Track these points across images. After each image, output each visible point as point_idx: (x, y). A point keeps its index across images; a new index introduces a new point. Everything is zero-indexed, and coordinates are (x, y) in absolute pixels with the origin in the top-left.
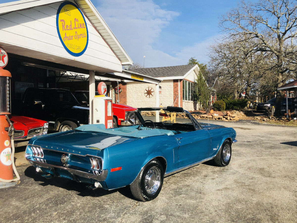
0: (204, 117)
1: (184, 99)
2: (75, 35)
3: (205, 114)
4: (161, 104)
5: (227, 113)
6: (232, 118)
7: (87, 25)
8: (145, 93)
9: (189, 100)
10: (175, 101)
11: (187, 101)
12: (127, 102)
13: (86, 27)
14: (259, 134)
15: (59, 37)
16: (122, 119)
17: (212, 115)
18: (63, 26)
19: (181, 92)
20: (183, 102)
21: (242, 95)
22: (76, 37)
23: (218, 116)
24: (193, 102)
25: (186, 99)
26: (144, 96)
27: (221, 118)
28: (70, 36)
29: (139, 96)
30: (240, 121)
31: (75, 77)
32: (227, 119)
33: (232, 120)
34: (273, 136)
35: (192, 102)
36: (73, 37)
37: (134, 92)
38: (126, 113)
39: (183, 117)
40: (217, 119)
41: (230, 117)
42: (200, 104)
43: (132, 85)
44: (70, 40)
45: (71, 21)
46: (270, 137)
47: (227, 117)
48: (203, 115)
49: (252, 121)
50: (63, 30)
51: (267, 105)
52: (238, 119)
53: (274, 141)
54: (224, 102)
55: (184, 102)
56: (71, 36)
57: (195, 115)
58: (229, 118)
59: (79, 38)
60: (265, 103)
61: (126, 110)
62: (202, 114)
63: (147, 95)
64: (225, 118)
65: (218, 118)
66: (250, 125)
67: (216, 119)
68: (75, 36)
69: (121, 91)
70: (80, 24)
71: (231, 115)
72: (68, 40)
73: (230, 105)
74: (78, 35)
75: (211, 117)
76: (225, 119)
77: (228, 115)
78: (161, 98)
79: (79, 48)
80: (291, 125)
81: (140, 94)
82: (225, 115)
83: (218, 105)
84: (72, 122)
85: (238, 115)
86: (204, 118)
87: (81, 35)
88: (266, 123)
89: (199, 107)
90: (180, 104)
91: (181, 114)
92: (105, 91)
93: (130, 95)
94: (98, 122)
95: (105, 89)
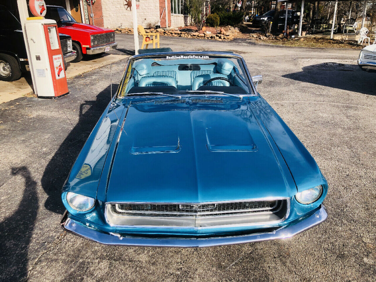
0: (195, 36)
1: (172, 12)
3: (196, 31)
4: (145, 19)
5: (220, 30)
6: (226, 37)
8: (125, 4)
9: (179, 13)
10: (162, 16)
11: (177, 14)
12: (103, 17)
14: (256, 61)
16: (88, 46)
17: (204, 34)
19: (168, 3)
20: (171, 16)
21: (238, 5)
23: (210, 34)
24: (184, 16)
25: (175, 13)
26: (124, 9)
27: (214, 37)
29: (118, 9)
30: (235, 40)
32: (220, 38)
33: (226, 39)
34: (271, 64)
35: (182, 15)
38: (92, 38)
39: (172, 35)
40: (210, 38)
41: (224, 35)
42: (192, 19)
46: (268, 66)
47: (221, 36)
48: (195, 34)
49: (247, 41)
51: (264, 18)
52: (233, 37)
53: (273, 71)
54: (218, 16)
55: (173, 16)
57: (185, 33)
58: (222, 38)
60: (262, 16)
61: (93, 34)
62: (194, 32)
63: (128, 7)
64: (218, 36)
65: (210, 36)
66: (245, 46)
67: (208, 38)
69: (94, 2)
71: (225, 32)
73: (224, 19)
75: (203, 35)
76: (218, 38)
77: (222, 33)
78: (145, 11)
80: (289, 46)
81: (119, 7)
82: (219, 33)
83: (211, 19)
84: (8, 56)
85: (233, 32)
86: (195, 37)
88: (262, 43)
89: (191, 22)
90: (168, 19)
91: (169, 31)
92: (43, 10)
93: (107, 7)
94: (38, 58)
95: (43, 7)
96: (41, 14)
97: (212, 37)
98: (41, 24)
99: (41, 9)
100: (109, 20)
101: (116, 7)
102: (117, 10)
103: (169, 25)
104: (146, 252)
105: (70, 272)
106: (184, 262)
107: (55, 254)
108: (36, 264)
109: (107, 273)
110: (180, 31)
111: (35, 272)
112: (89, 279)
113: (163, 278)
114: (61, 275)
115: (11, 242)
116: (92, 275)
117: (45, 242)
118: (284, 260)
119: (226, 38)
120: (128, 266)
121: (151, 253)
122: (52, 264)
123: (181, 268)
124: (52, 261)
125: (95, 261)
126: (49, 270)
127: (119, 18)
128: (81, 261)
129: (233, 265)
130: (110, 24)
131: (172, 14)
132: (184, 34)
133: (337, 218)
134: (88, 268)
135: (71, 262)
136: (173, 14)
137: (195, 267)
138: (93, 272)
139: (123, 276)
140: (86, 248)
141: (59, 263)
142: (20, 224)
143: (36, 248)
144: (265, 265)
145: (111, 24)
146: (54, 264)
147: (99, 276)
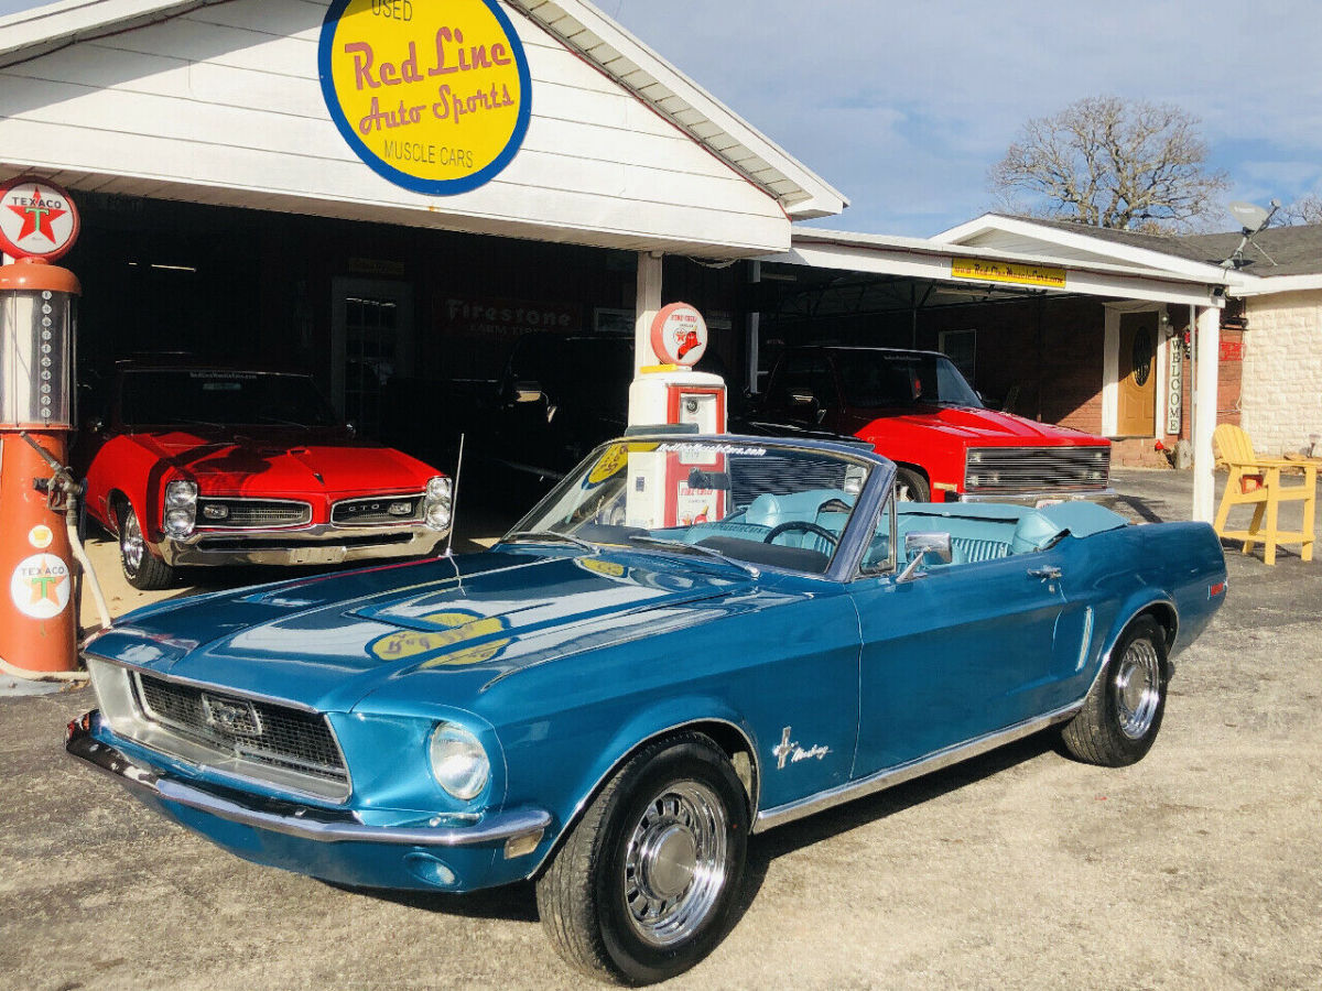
2: (439, 100)
7: (528, 50)
12: (1244, 406)
13: (513, 57)
15: (330, 118)
16: (953, 487)
18: (362, 72)
22: (441, 110)
28: (402, 111)
36: (421, 112)
37: (1284, 350)
38: (973, 458)
43: (1272, 312)
44: (402, 127)
45: (412, 45)
50: (360, 86)
56: (408, 107)
59: (463, 112)
68: (435, 106)
70: (474, 49)
72: (389, 126)
74: (457, 101)
79: (460, 156)
87: (480, 95)
93: (1262, 366)
94: (640, 485)
96: (680, 356)
100: (1265, 418)
101: (1303, 367)
102: (1307, 377)
127: (1308, 412)
130: (1269, 437)
145: (1273, 434)
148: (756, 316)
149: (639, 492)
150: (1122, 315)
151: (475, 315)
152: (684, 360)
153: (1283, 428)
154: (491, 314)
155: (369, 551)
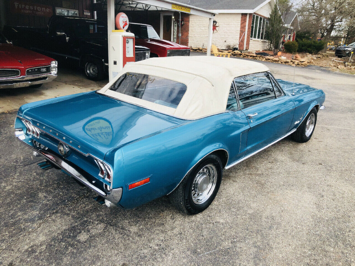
0: (269, 59)
3: (273, 56)
4: (225, 41)
5: (296, 56)
9: (258, 38)
10: (241, 39)
11: (256, 39)
12: (189, 37)
17: (279, 57)
19: (249, 28)
20: (250, 40)
23: (285, 59)
25: (255, 37)
27: (288, 62)
31: (136, 6)
35: (262, 40)
38: (168, 52)
39: (248, 57)
40: (283, 63)
41: (299, 61)
42: (271, 44)
47: (295, 62)
51: (348, 49)
54: (297, 43)
55: (252, 40)
61: (170, 49)
62: (269, 56)
66: (317, 73)
69: (184, 24)
71: (300, 59)
75: (278, 59)
76: (292, 63)
77: (297, 59)
78: (226, 34)
82: (294, 59)
83: (290, 46)
85: (309, 59)
86: (269, 61)
90: (247, 43)
91: (245, 53)
92: (126, 24)
93: (193, 29)
94: (115, 63)
95: (126, 23)
96: (123, 28)
97: (286, 62)
98: (121, 35)
99: (124, 24)
100: (193, 40)
103: (246, 48)
104: (138, 225)
105: (73, 225)
106: (165, 241)
107: (69, 210)
108: (53, 213)
109: (100, 233)
110: (256, 54)
111: (50, 219)
112: (85, 233)
113: (142, 248)
114: (66, 226)
115: (43, 194)
116: (89, 231)
117: (66, 200)
118: (258, 261)
119: (300, 64)
120: (118, 232)
121: (141, 227)
122: (64, 216)
123: (160, 245)
124: (65, 214)
125: (96, 222)
126: (60, 220)
128: (85, 219)
129: (207, 254)
130: (194, 44)
131: (251, 38)
132: (259, 57)
133: (334, 239)
134: (88, 226)
135: (78, 218)
136: (253, 39)
137: (172, 247)
138: (90, 230)
139: (111, 238)
140: (94, 211)
141: (69, 217)
142: (55, 183)
143: (59, 202)
144: (237, 261)
146: (65, 217)
147: (94, 234)
148: (95, 12)
149: (115, 65)
150: (164, 16)
151: (23, 7)
152: (124, 29)
153: (197, 42)
154: (27, 7)
155: (35, 83)
